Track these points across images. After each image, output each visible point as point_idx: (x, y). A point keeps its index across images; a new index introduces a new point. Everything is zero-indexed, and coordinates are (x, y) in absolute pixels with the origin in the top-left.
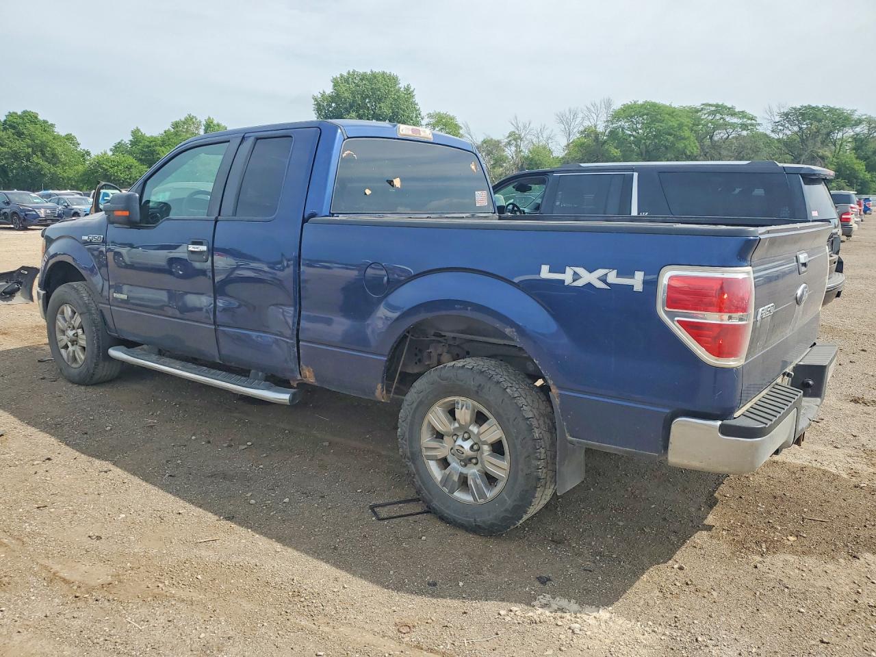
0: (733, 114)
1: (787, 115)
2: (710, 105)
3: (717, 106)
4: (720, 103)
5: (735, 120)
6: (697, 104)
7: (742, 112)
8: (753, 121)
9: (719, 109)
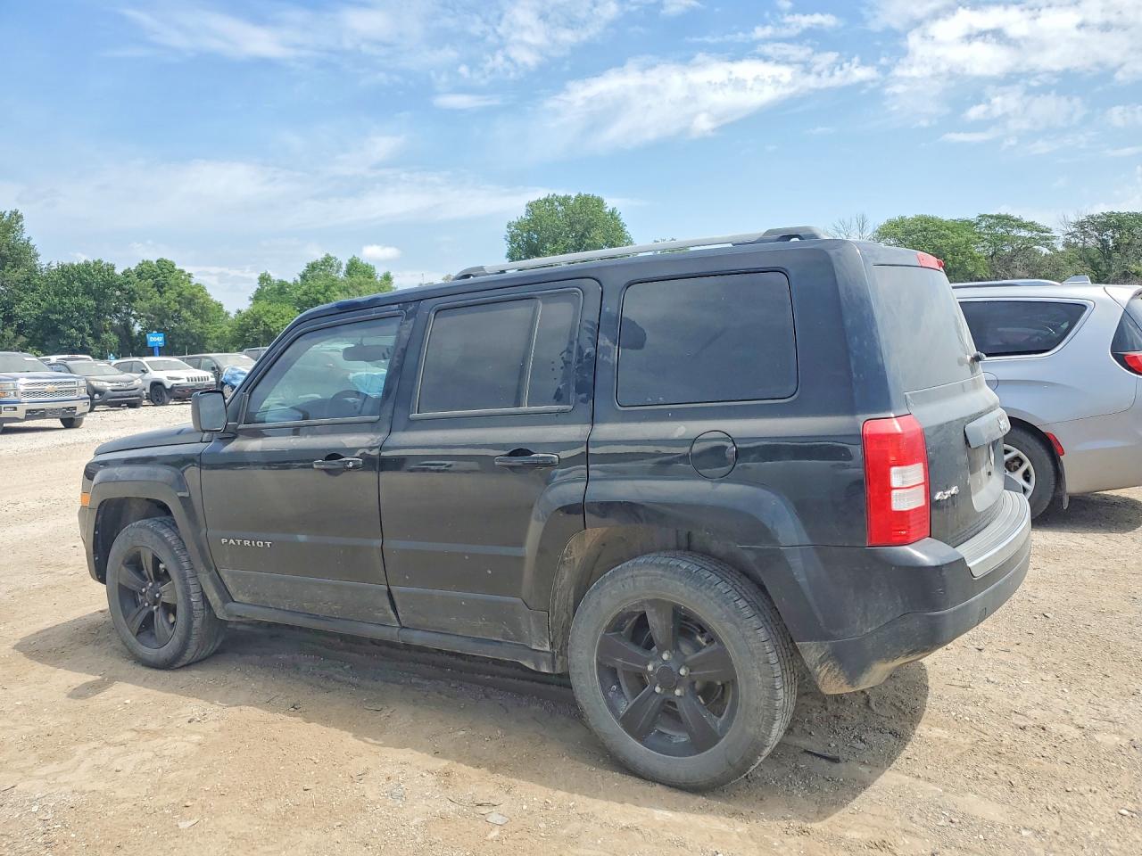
0: (1022, 225)
1: (1081, 225)
2: (991, 217)
3: (998, 217)
4: (1003, 213)
5: (1024, 233)
6: (972, 216)
7: (1032, 223)
8: (1048, 235)
9: (1004, 220)
